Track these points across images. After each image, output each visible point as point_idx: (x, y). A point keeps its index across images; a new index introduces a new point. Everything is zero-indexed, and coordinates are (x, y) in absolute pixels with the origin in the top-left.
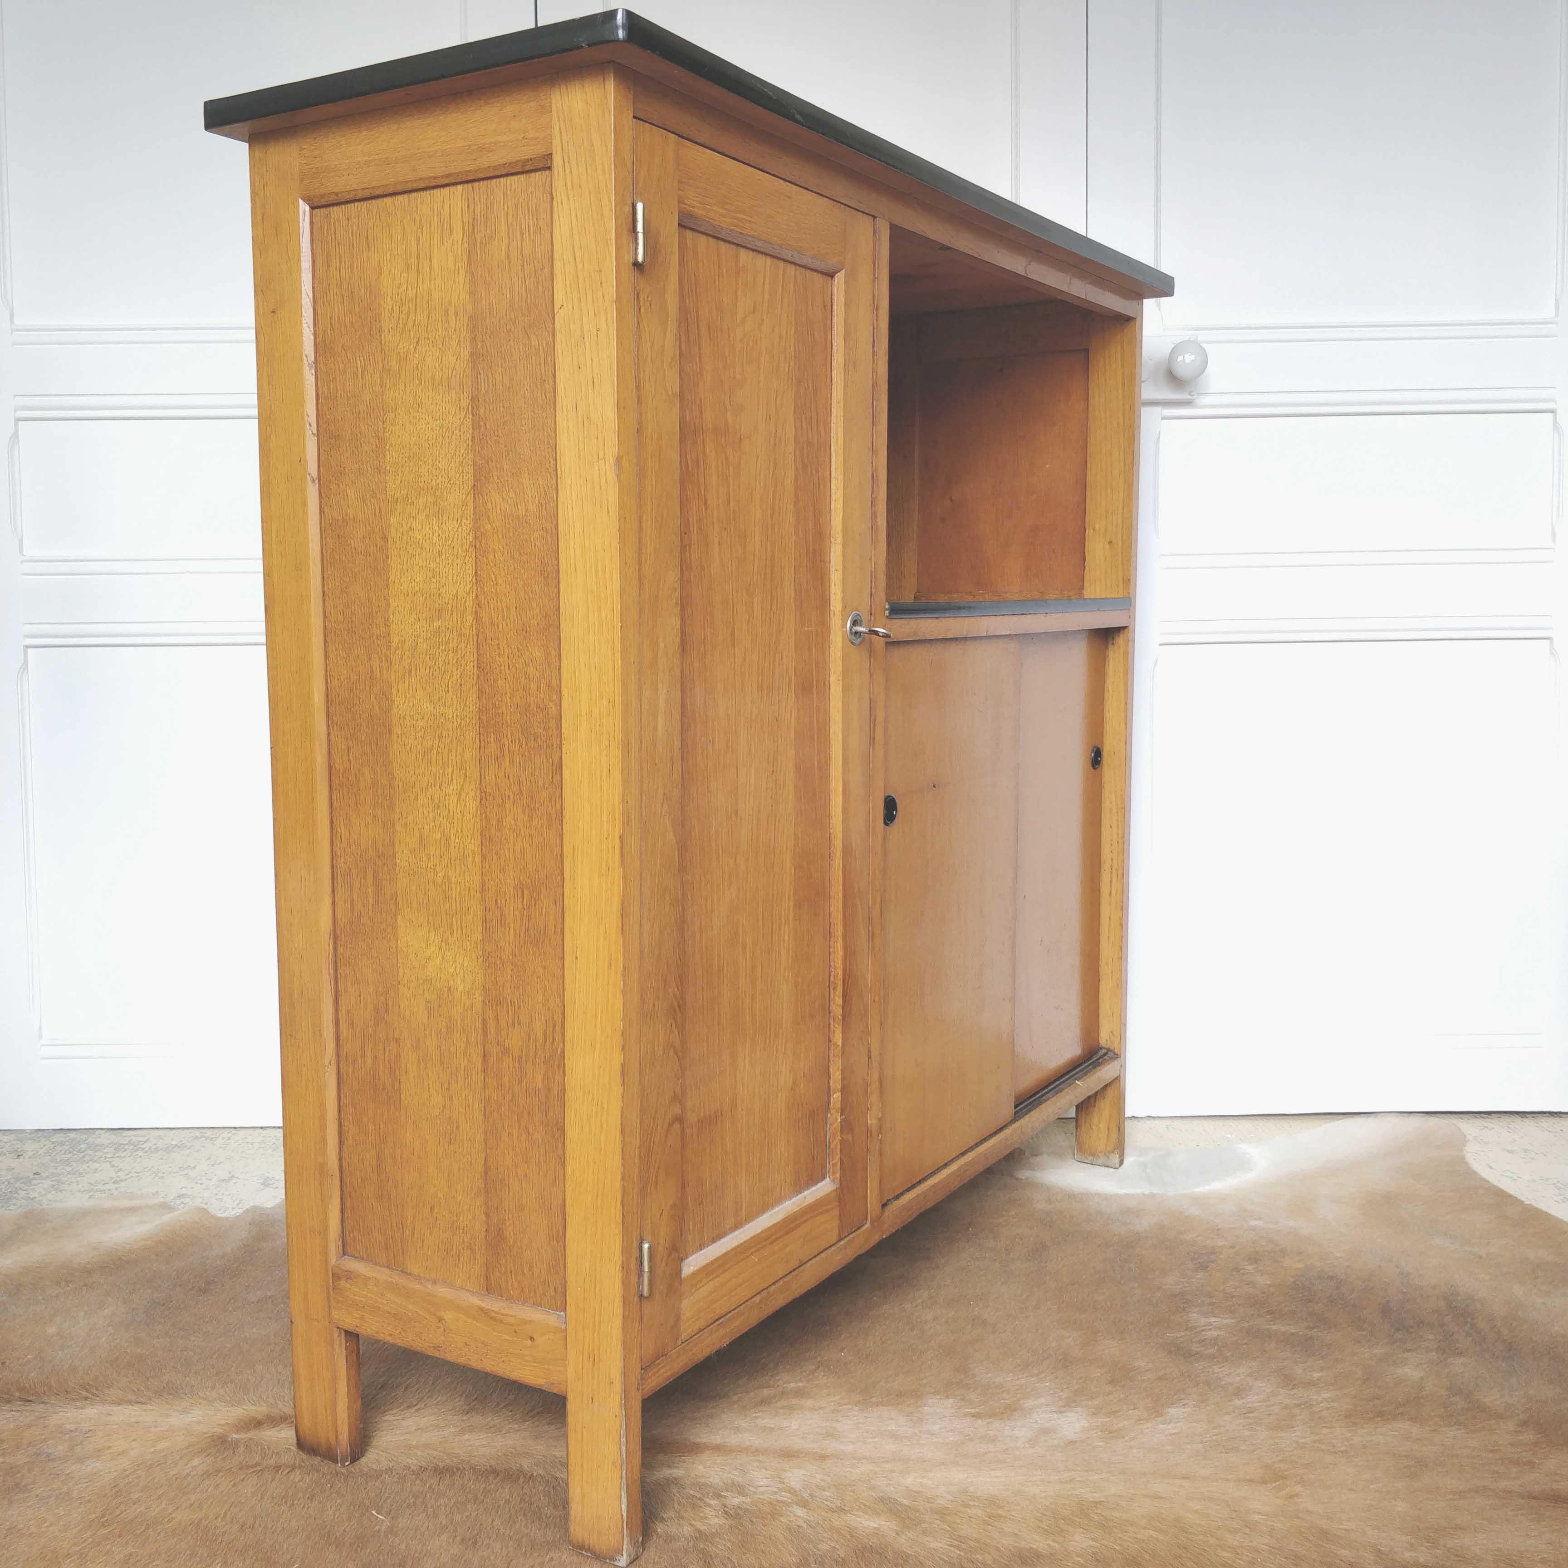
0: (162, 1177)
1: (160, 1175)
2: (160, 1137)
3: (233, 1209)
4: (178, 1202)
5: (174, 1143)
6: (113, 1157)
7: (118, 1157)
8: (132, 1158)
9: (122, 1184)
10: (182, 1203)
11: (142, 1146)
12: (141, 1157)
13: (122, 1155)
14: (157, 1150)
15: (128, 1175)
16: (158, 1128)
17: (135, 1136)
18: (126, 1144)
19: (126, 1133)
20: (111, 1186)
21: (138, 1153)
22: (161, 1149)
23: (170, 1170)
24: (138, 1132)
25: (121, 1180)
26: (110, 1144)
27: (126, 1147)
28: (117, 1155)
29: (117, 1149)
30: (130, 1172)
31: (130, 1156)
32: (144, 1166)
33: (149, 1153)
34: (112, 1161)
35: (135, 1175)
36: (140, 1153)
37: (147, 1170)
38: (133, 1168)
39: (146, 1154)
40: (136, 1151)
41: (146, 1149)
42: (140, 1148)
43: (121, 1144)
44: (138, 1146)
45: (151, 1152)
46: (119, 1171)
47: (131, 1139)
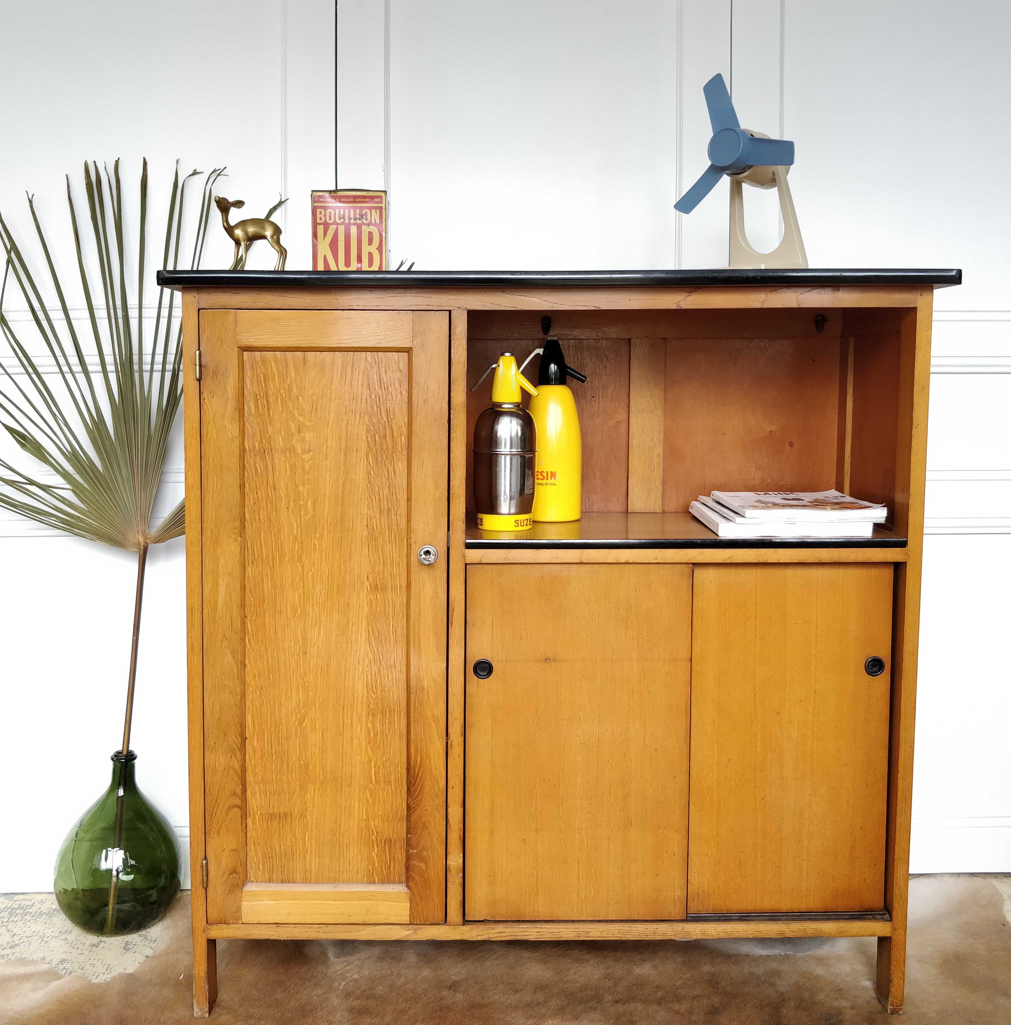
0: (47, 942)
1: (45, 939)
2: (42, 902)
3: (104, 973)
4: (61, 967)
6: (7, 922)
7: (11, 921)
8: (22, 922)
9: (17, 949)
10: (64, 968)
11: (31, 910)
12: (29, 921)
13: (16, 919)
14: (41, 914)
15: (20, 939)
16: (40, 893)
17: (24, 900)
18: (17, 909)
19: (16, 898)
20: (8, 951)
21: (26, 917)
22: (44, 913)
23: (53, 934)
24: (27, 897)
25: (16, 945)
26: (5, 908)
27: (18, 911)
28: (11, 919)
29: (11, 914)
30: (22, 937)
31: (21, 921)
32: (33, 931)
33: (35, 918)
34: (8, 925)
35: (26, 940)
36: (28, 917)
37: (35, 934)
38: (24, 932)
39: (32, 918)
40: (25, 915)
41: (33, 914)
42: (28, 912)
43: (14, 908)
44: (27, 910)
45: (37, 916)
46: (14, 935)
47: (21, 904)
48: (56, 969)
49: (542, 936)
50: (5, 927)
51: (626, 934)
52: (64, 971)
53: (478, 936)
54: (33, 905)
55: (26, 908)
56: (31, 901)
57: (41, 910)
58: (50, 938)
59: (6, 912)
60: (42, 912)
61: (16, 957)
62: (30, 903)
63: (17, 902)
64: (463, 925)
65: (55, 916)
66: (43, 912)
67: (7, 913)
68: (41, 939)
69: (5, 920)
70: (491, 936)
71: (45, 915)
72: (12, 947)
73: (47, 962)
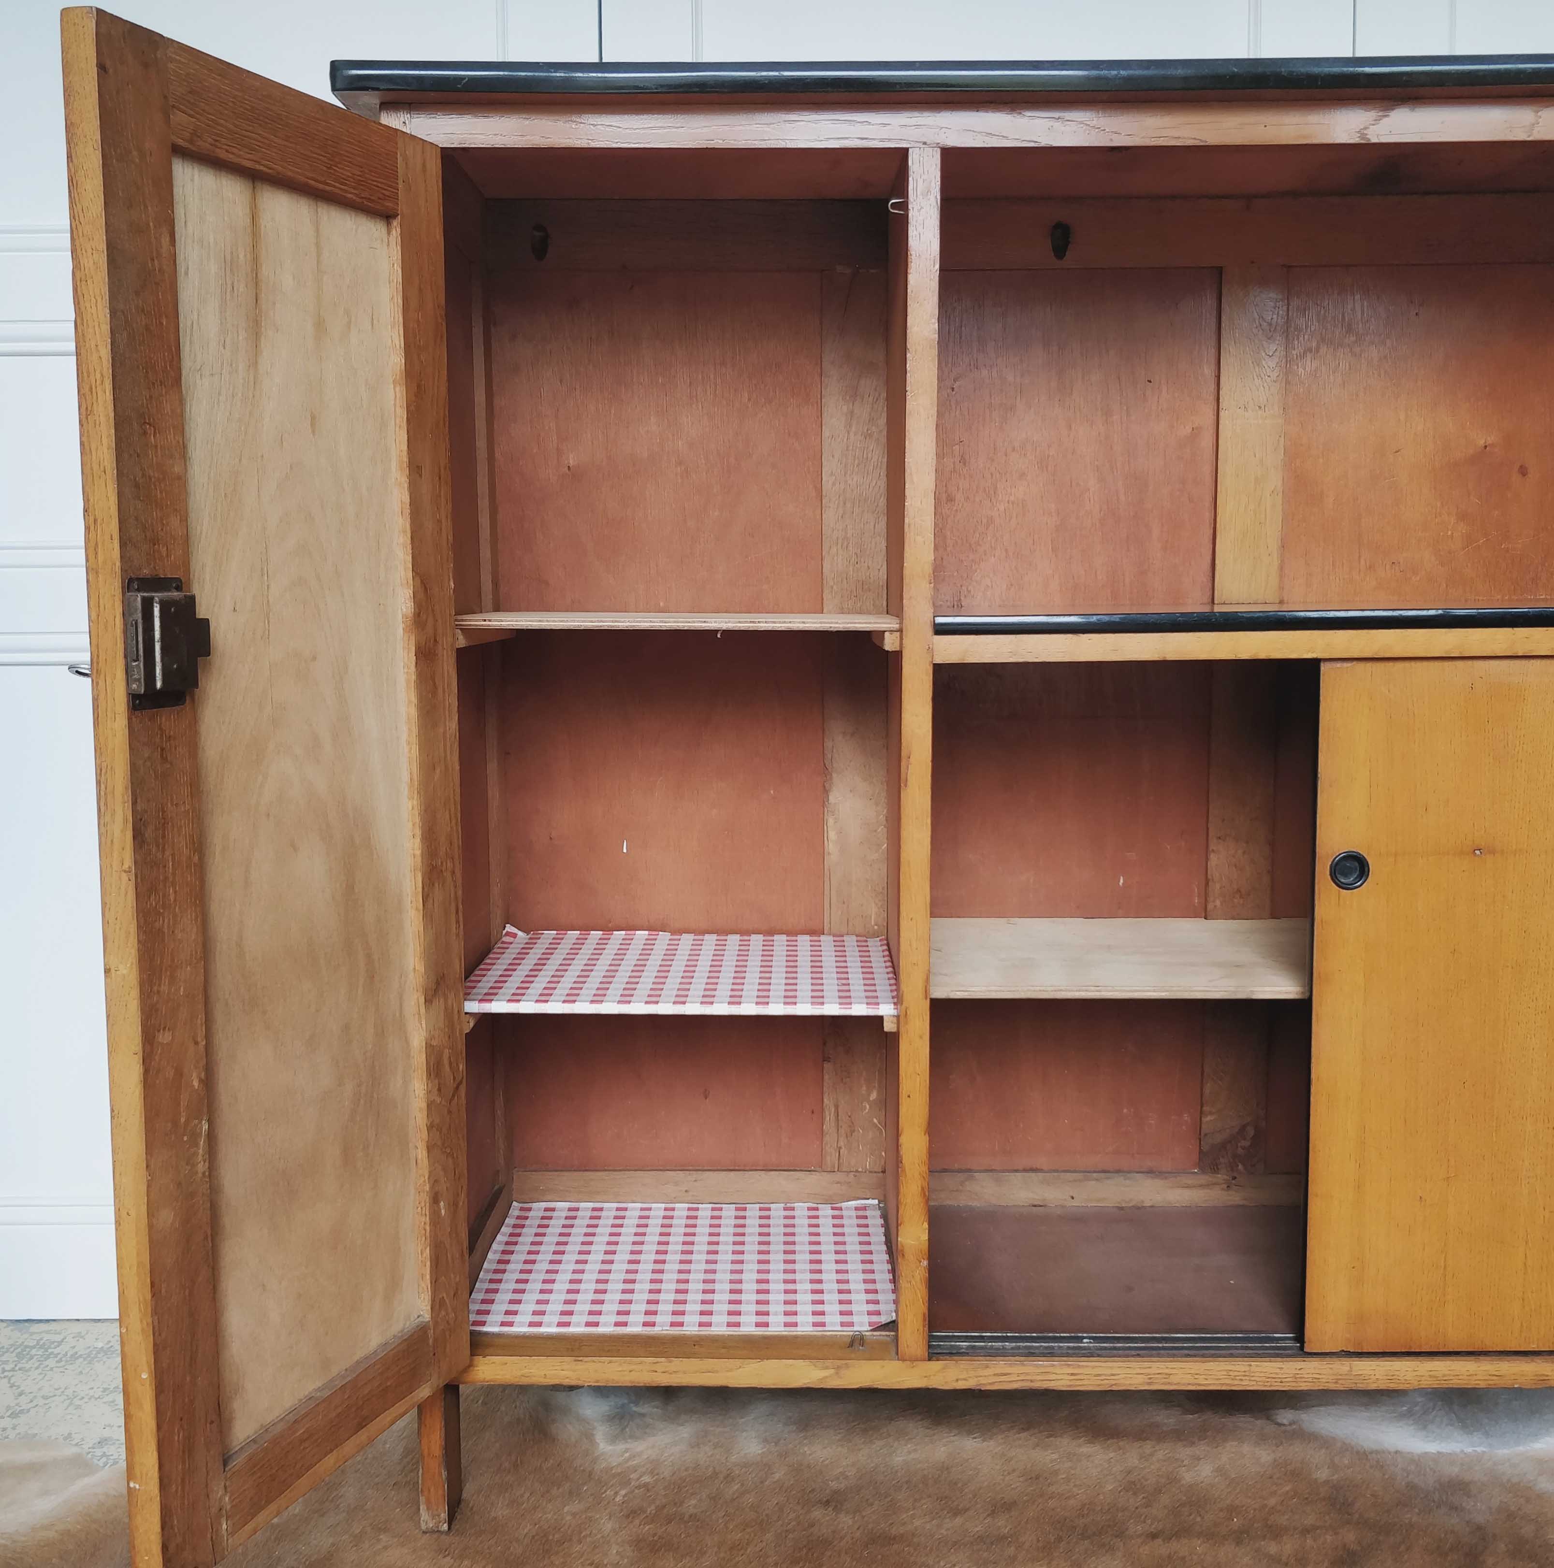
0: (78, 1407)
1: (77, 1402)
2: (79, 1336)
4: (99, 1452)
5: (100, 1345)
6: (13, 1370)
7: (20, 1369)
8: (40, 1370)
9: (22, 1419)
10: (104, 1455)
11: (56, 1351)
12: (52, 1369)
13: (27, 1366)
14: (75, 1357)
15: (31, 1401)
16: (78, 1320)
17: (48, 1332)
18: (34, 1347)
19: (35, 1328)
21: (47, 1363)
22: (81, 1356)
23: (91, 1393)
24: (52, 1326)
25: (21, 1412)
26: (12, 1345)
27: (34, 1352)
28: (19, 1366)
29: (20, 1356)
30: (35, 1397)
31: (37, 1368)
32: (56, 1387)
33: (63, 1363)
34: (12, 1376)
35: (41, 1402)
36: (51, 1362)
37: (58, 1392)
38: (40, 1389)
39: (59, 1365)
40: (46, 1359)
41: (59, 1356)
42: (52, 1353)
43: (27, 1347)
44: (50, 1351)
45: (67, 1361)
46: (20, 1394)
47: (41, 1339)
48: (90, 1456)
49: (1079, 1383)
50: (6, 1380)
51: (1241, 1380)
52: (104, 1459)
53: (957, 1380)
54: (62, 1341)
55: (50, 1348)
56: (59, 1334)
57: (75, 1350)
58: (86, 1400)
59: (12, 1353)
60: (76, 1353)
61: (19, 1434)
62: (58, 1338)
63: (34, 1337)
64: (929, 1360)
65: (99, 1362)
66: (79, 1353)
67: (14, 1354)
68: (69, 1401)
69: (7, 1368)
70: (983, 1381)
71: (81, 1360)
72: (14, 1415)
73: (74, 1443)
